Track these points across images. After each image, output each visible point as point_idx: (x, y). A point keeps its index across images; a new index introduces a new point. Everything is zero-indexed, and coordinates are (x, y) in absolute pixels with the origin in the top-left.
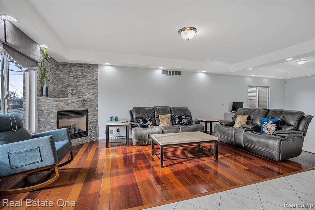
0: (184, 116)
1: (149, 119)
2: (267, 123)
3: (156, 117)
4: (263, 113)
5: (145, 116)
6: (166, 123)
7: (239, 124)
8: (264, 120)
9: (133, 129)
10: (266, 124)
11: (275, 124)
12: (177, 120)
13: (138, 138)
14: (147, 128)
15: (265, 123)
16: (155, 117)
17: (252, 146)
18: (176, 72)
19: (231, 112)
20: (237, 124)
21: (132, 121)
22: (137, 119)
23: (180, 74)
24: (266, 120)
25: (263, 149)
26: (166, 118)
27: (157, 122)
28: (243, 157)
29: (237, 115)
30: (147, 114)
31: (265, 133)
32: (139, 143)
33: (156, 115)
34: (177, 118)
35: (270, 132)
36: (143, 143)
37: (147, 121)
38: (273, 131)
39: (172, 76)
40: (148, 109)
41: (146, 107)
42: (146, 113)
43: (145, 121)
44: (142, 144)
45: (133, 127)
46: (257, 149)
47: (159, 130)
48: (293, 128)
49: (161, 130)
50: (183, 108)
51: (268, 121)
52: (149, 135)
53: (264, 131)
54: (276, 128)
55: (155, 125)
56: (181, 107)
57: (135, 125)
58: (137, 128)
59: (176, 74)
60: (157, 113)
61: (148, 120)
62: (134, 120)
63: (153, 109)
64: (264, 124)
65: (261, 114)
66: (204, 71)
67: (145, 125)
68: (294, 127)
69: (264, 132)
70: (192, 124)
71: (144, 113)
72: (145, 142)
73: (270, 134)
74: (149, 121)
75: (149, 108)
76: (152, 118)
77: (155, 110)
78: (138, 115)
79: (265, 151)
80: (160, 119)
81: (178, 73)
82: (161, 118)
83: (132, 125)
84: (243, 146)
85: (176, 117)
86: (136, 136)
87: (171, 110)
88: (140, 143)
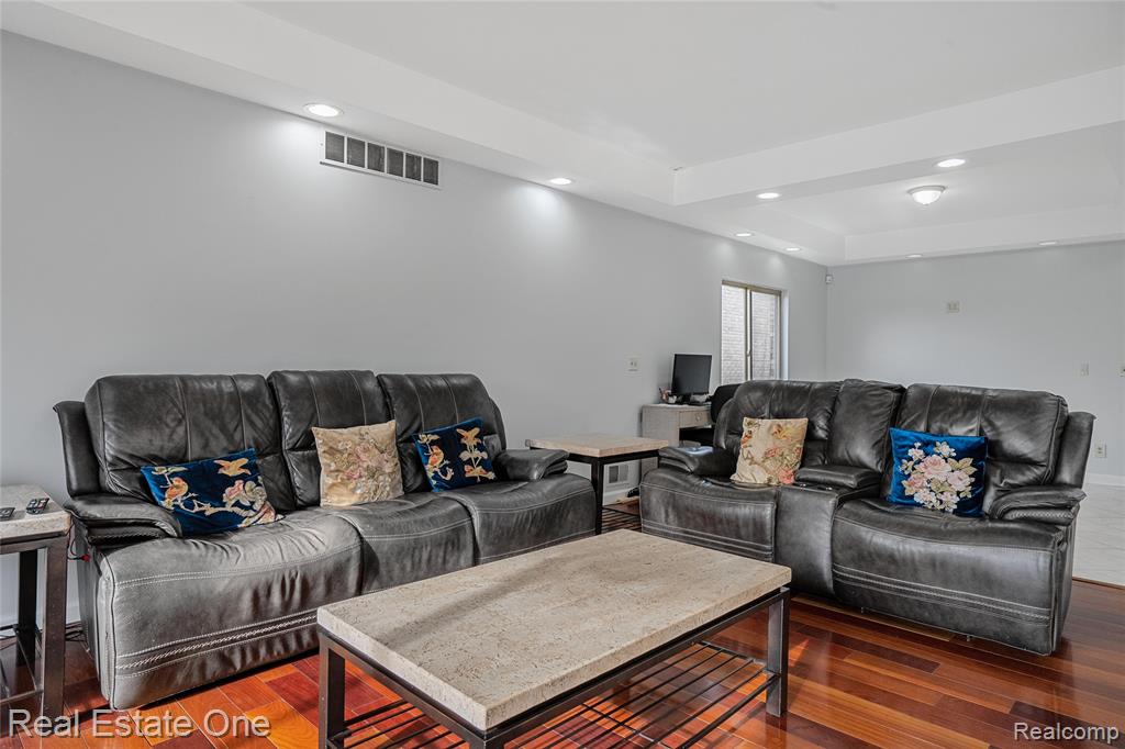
0: (476, 431)
1: (245, 461)
2: (927, 454)
3: (293, 449)
4: (881, 405)
5: (206, 446)
6: (371, 483)
7: (768, 463)
8: (905, 438)
9: (111, 565)
10: (919, 462)
11: (970, 460)
12: (435, 461)
13: (162, 637)
14: (235, 537)
15: (915, 453)
16: (285, 446)
17: (888, 583)
18: (413, 160)
19: (664, 402)
20: (753, 461)
21: (89, 486)
22: (131, 466)
23: (432, 178)
24: (919, 440)
25: (957, 595)
26: (366, 450)
27: (297, 479)
28: (827, 644)
29: (746, 420)
30: (223, 429)
31: (919, 505)
32: (172, 677)
33: (288, 429)
34: (433, 443)
35: (942, 497)
36: (203, 666)
37: (230, 481)
38: (958, 493)
39: (385, 179)
40: (227, 387)
41: (211, 378)
42: (215, 416)
43: (207, 482)
44: (196, 680)
45: (107, 546)
46: (924, 599)
47: (339, 546)
48: (1038, 472)
49: (354, 541)
50: (455, 381)
51: (928, 447)
52: (262, 593)
53: (912, 497)
54: (973, 480)
55: (289, 502)
56: (444, 377)
57: (123, 524)
58: (154, 554)
59: (413, 175)
60: (296, 419)
61: (232, 468)
62: (111, 480)
63: (266, 392)
64: (910, 459)
65: (875, 412)
66: (561, 182)
67: (209, 510)
68: (1043, 469)
69: (909, 503)
70: (526, 478)
71: (196, 424)
72: (225, 660)
73: (943, 510)
74: (243, 477)
75: (233, 379)
76: (262, 455)
77: (281, 395)
78: (146, 441)
79: (973, 606)
80: (322, 460)
81: (422, 169)
82: (332, 451)
83: (93, 524)
84: (831, 585)
85: (425, 438)
86: (142, 626)
87: (385, 394)
88: (180, 678)
